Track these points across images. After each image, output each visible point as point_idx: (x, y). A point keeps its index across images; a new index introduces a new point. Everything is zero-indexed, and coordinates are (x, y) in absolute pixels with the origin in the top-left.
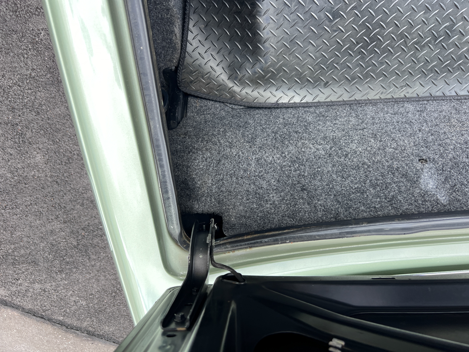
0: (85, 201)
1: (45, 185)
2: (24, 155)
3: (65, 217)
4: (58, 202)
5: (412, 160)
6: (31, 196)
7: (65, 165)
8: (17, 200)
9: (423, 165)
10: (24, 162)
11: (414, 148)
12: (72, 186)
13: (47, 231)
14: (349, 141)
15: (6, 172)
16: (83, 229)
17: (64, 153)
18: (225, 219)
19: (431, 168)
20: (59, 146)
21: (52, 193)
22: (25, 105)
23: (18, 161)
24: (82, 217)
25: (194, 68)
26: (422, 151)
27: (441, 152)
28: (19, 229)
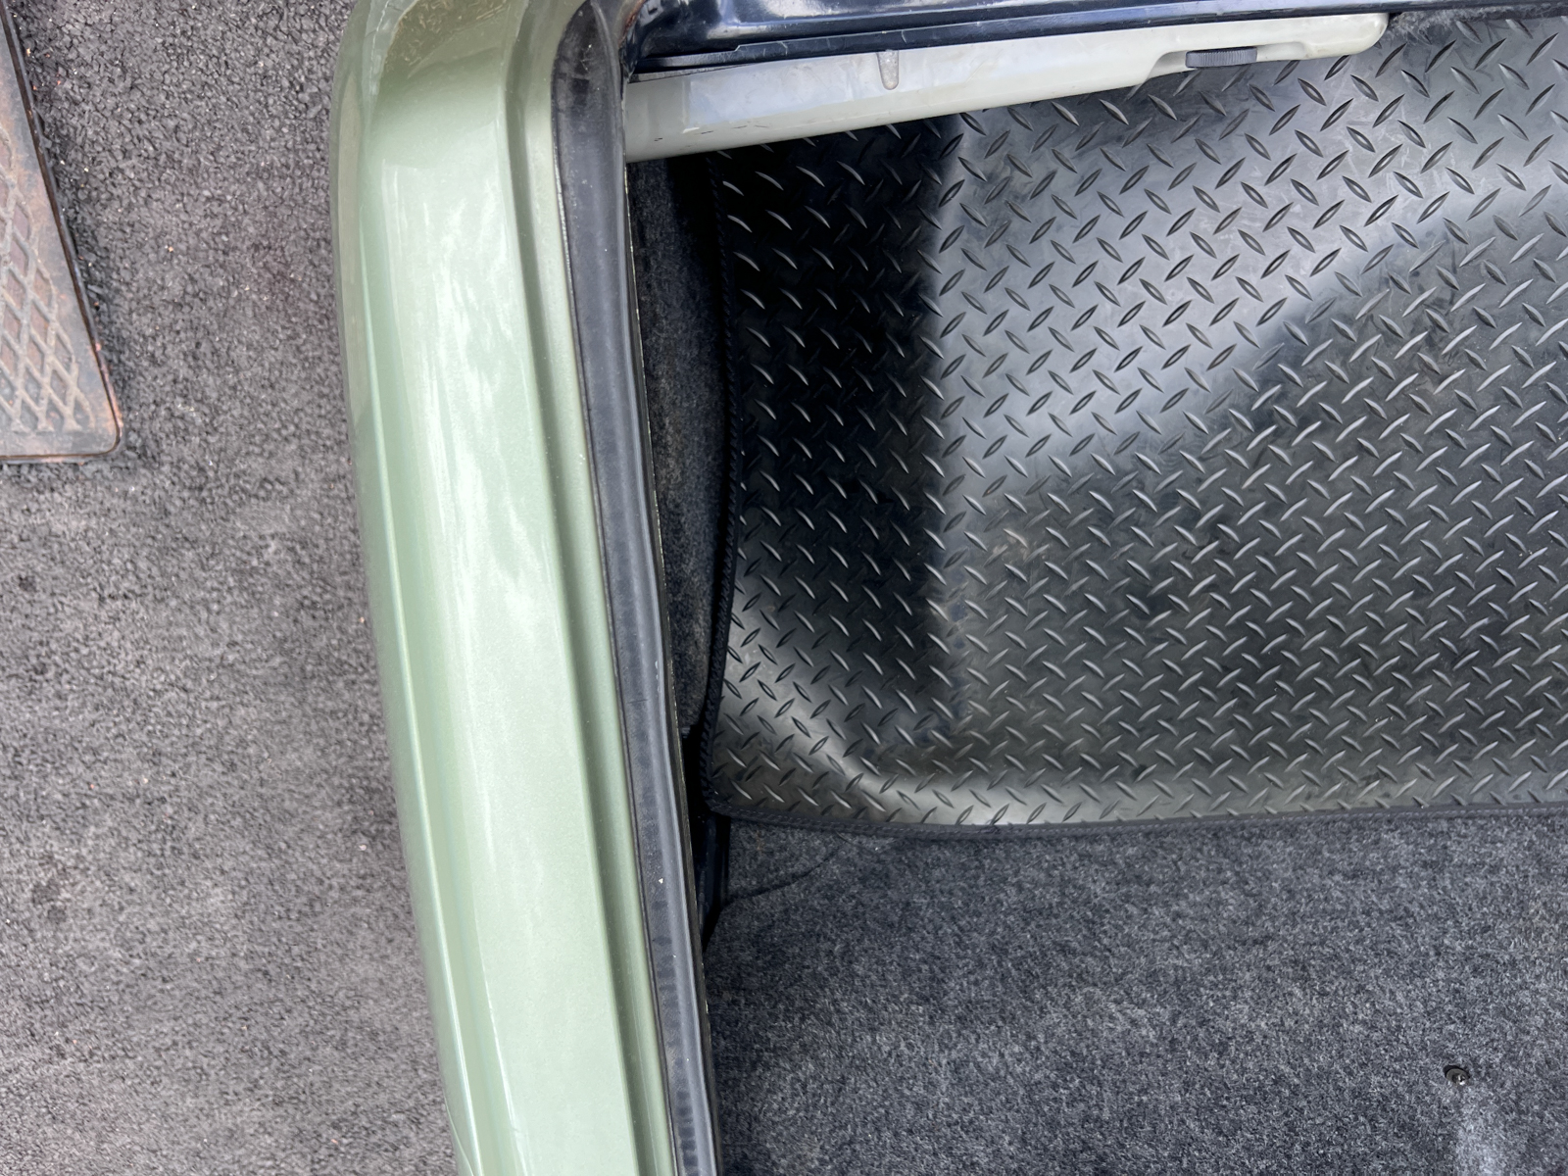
0: (350, 1034)
1: (227, 985)
2: (171, 892)
3: (279, 1084)
4: (264, 1036)
5: (1424, 1070)
6: (176, 1019)
7: (298, 920)
8: (131, 1033)
9: (1461, 1089)
10: (167, 913)
11: (1428, 1024)
12: (313, 986)
13: (215, 1131)
14: (1228, 993)
15: (107, 945)
16: (335, 1126)
17: (299, 883)
19: (1483, 1103)
20: (287, 862)
21: (245, 1009)
22: (194, 744)
23: (150, 909)
24: (336, 1086)
25: (747, 727)
26: (1452, 1034)
27: (1509, 1038)
28: (127, 1125)
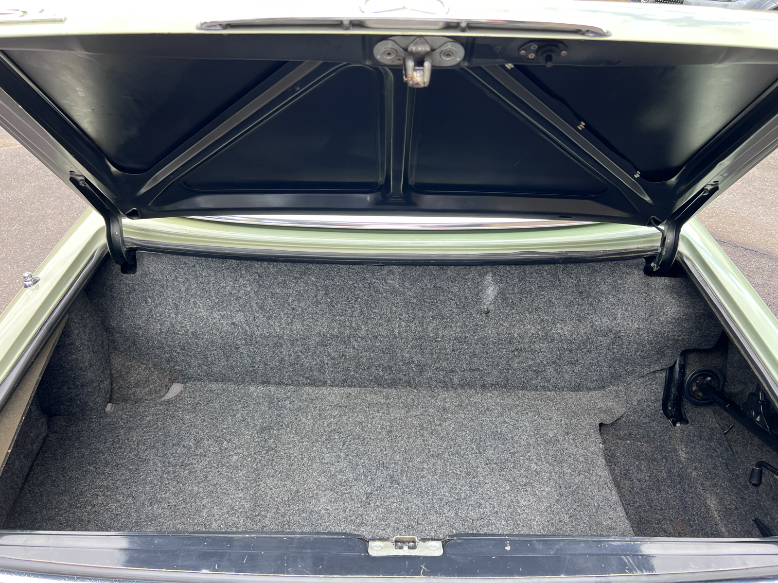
5: (494, 313)
9: (488, 308)
11: (487, 325)
18: (642, 273)
19: (484, 304)
26: (482, 322)
27: (469, 320)
